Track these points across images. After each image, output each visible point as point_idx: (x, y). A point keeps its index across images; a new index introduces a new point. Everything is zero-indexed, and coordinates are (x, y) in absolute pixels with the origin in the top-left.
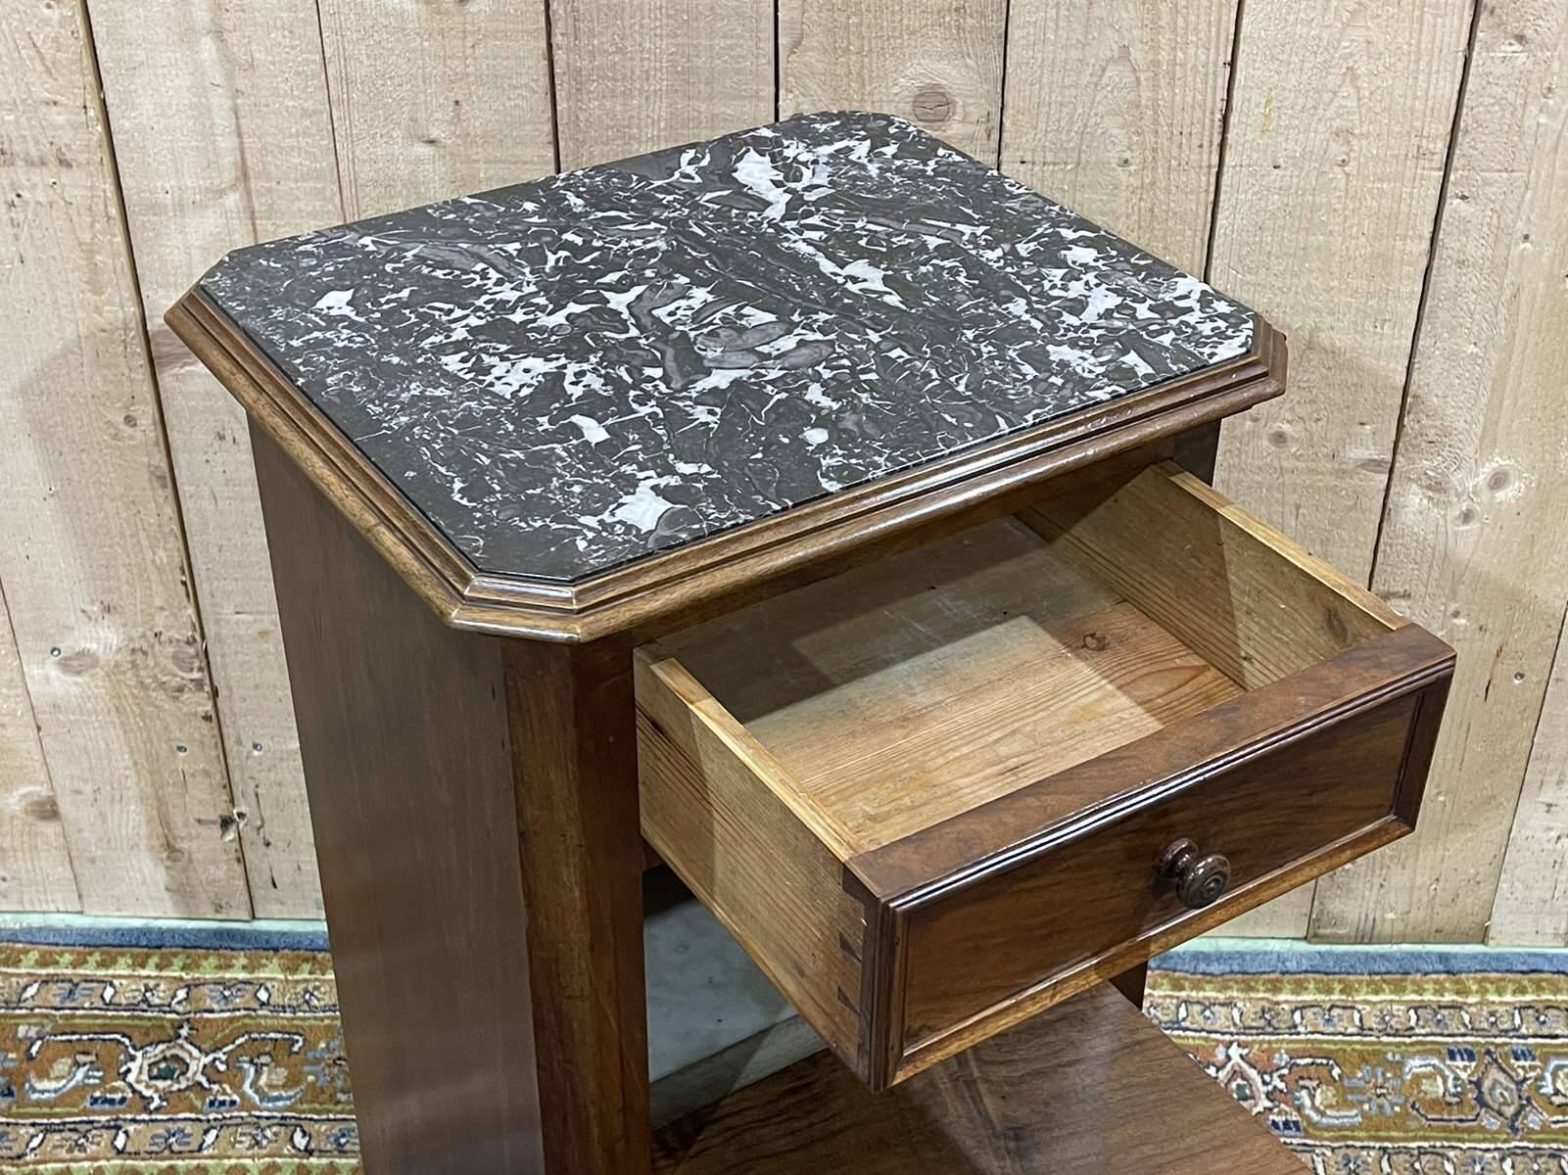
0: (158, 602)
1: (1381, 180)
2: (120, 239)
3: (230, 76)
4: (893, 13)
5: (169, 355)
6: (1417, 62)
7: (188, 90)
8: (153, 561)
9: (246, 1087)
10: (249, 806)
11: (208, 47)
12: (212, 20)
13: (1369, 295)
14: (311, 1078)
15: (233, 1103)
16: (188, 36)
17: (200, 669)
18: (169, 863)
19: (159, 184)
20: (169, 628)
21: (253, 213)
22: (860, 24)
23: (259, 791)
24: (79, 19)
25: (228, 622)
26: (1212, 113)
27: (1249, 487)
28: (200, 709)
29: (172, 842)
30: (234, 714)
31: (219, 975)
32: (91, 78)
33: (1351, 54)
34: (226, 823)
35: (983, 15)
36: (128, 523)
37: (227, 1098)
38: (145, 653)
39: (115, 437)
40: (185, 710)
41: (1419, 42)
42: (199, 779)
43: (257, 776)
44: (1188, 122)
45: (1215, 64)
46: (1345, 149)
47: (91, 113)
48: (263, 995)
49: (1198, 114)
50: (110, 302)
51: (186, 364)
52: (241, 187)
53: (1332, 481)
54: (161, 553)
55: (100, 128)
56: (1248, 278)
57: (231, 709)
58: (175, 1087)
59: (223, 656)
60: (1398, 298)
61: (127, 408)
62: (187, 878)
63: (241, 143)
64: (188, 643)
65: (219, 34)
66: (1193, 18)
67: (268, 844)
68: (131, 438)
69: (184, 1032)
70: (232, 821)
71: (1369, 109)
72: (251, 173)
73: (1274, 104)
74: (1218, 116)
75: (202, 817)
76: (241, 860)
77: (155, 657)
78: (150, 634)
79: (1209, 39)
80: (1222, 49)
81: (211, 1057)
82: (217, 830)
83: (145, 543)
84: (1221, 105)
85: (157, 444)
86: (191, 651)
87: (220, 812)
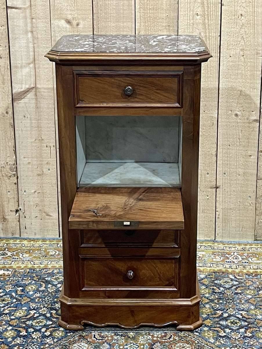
0: (8, 155)
1: (251, 59)
2: (9, 73)
3: (33, 40)
4: (157, 27)
5: (16, 98)
6: (255, 35)
7: (26, 43)
8: (8, 145)
9: (20, 257)
10: (22, 207)
11: (30, 35)
12: (31, 29)
13: (251, 83)
14: (34, 255)
15: (18, 258)
16: (26, 32)
17: (15, 171)
18: (3, 222)
19: (18, 62)
20: (10, 161)
21: (35, 68)
22: (151, 29)
23: (25, 203)
24: (7, 29)
25: (22, 160)
26: (217, 46)
27: (231, 126)
28: (14, 181)
29: (4, 217)
30: (21, 183)
31: (14, 242)
32: (7, 41)
33: (242, 34)
34: (17, 211)
35: (173, 27)
36: (4, 136)
37: (16, 258)
38: (4, 168)
39: (4, 117)
40: (11, 182)
41: (254, 32)
42: (12, 200)
43: (24, 199)
44: (213, 47)
45: (217, 35)
46: (243, 53)
47: (7, 47)
48: (23, 245)
49: (215, 46)
50: (6, 87)
51: (19, 100)
52: (33, 62)
53: (248, 125)
54: (10, 143)
55: (8, 51)
56: (227, 80)
57: (21, 182)
58: (5, 256)
59: (20, 168)
60: (256, 83)
61: (7, 110)
62: (7, 226)
63: (34, 54)
64: (13, 165)
65: (32, 32)
66: (212, 27)
67: (25, 217)
68: (7, 117)
69: (7, 249)
70: (18, 211)
71: (247, 45)
72: (36, 60)
73: (229, 44)
74: (218, 46)
75: (12, 210)
76: (19, 221)
77: (6, 169)
78: (6, 163)
79: (215, 31)
80: (218, 33)
81: (12, 253)
82: (15, 212)
83: (7, 141)
84: (219, 44)
85: (12, 118)
86: (14, 167)
87: (16, 208)
